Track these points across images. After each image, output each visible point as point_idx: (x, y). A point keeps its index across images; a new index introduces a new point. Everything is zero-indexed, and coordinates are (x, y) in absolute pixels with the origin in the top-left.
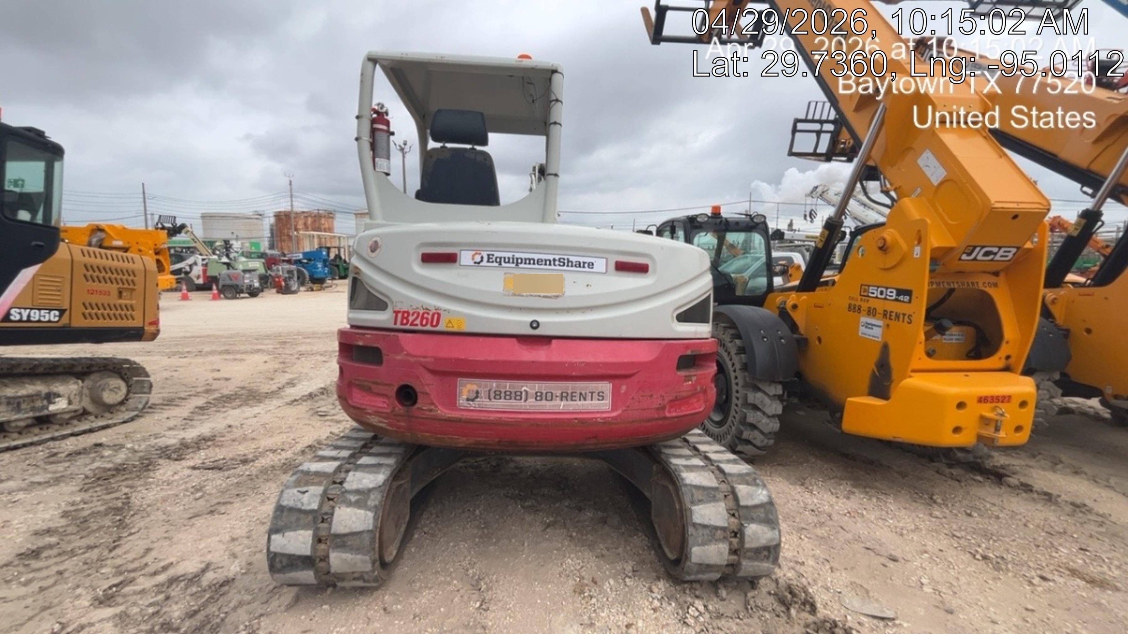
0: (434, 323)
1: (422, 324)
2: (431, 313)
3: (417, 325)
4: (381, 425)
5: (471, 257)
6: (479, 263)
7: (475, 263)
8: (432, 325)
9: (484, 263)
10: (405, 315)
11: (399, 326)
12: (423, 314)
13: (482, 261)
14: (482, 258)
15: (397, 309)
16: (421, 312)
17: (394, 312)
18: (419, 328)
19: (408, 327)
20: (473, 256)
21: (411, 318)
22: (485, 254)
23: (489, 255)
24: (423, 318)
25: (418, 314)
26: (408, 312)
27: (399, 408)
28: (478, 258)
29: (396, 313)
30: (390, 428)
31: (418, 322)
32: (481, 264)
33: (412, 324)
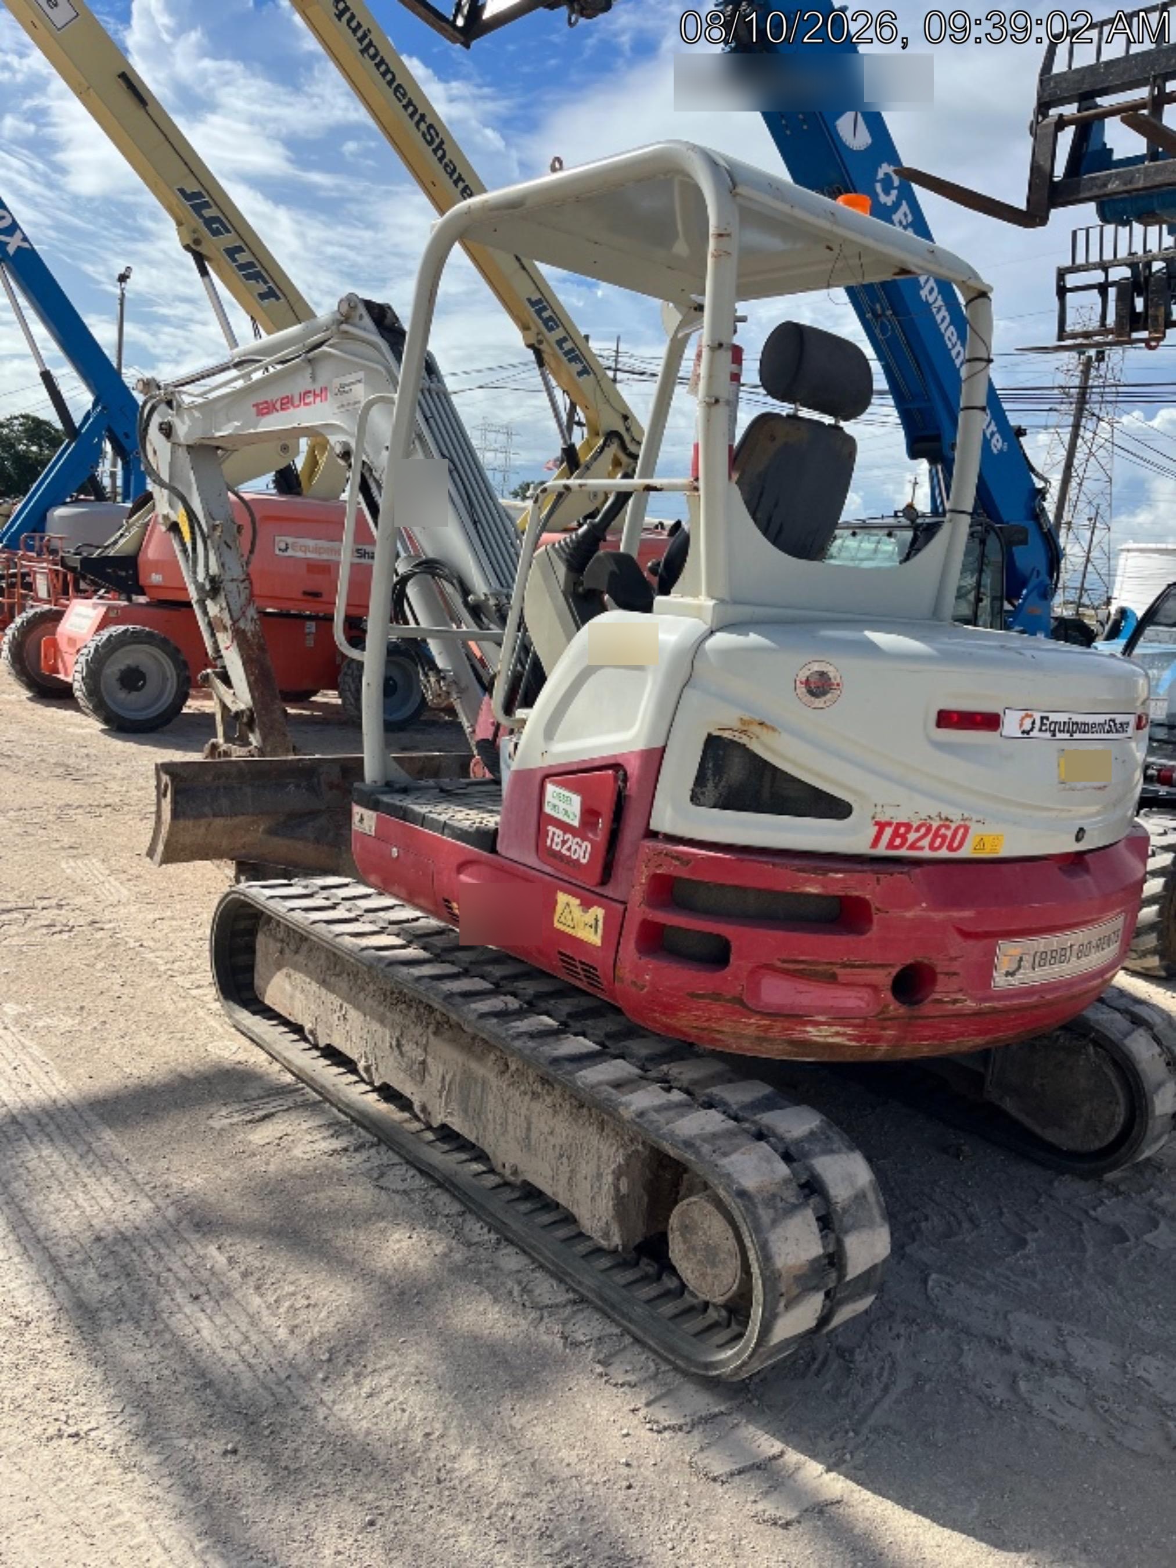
0: (955, 845)
1: (932, 847)
2: (953, 826)
3: (922, 848)
4: (838, 1040)
5: (1018, 722)
6: (1028, 733)
7: (1023, 732)
8: (950, 848)
9: (1035, 733)
10: (901, 830)
11: (881, 850)
12: (938, 829)
13: (1032, 730)
14: (1033, 723)
15: (883, 818)
16: (935, 825)
17: (877, 823)
18: (927, 853)
19: (903, 852)
20: (1023, 719)
21: (912, 837)
22: (1037, 716)
23: (1042, 718)
24: (936, 835)
25: (929, 829)
26: (908, 826)
27: (895, 1008)
28: (1027, 726)
29: (881, 826)
30: (853, 1043)
31: (925, 842)
32: (1032, 734)
33: (912, 847)
